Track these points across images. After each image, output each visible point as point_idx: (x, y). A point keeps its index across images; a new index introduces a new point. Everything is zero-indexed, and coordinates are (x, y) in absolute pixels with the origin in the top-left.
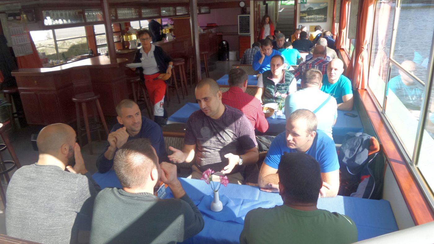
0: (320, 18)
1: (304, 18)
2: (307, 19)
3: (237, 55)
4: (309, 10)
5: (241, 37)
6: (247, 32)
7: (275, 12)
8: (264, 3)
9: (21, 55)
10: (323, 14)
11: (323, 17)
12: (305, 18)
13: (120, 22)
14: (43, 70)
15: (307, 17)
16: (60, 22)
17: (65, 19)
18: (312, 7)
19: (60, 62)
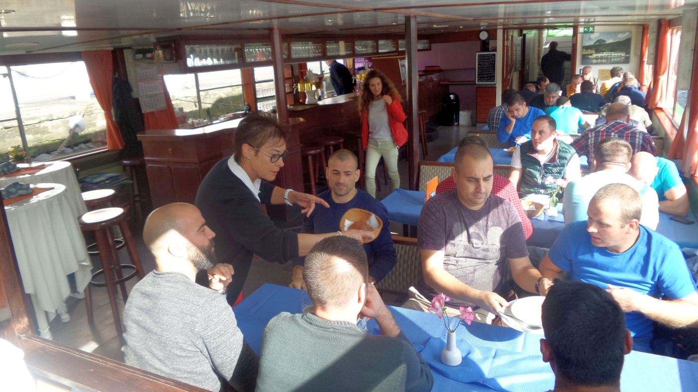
0: (617, 58)
1: (589, 57)
2: (594, 58)
3: (472, 117)
4: (598, 44)
5: (479, 88)
6: (489, 80)
7: (537, 49)
8: (521, 34)
9: (149, 110)
10: (624, 51)
11: (623, 55)
12: (591, 57)
13: (293, 64)
14: (180, 132)
15: (595, 55)
16: (209, 62)
17: (215, 58)
18: (603, 39)
19: (203, 122)
